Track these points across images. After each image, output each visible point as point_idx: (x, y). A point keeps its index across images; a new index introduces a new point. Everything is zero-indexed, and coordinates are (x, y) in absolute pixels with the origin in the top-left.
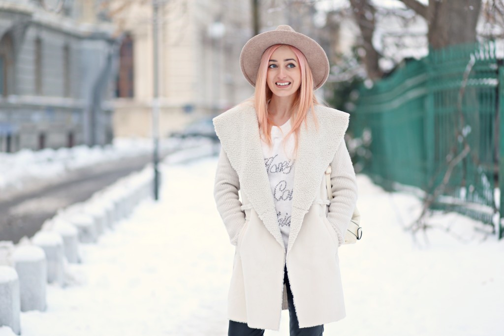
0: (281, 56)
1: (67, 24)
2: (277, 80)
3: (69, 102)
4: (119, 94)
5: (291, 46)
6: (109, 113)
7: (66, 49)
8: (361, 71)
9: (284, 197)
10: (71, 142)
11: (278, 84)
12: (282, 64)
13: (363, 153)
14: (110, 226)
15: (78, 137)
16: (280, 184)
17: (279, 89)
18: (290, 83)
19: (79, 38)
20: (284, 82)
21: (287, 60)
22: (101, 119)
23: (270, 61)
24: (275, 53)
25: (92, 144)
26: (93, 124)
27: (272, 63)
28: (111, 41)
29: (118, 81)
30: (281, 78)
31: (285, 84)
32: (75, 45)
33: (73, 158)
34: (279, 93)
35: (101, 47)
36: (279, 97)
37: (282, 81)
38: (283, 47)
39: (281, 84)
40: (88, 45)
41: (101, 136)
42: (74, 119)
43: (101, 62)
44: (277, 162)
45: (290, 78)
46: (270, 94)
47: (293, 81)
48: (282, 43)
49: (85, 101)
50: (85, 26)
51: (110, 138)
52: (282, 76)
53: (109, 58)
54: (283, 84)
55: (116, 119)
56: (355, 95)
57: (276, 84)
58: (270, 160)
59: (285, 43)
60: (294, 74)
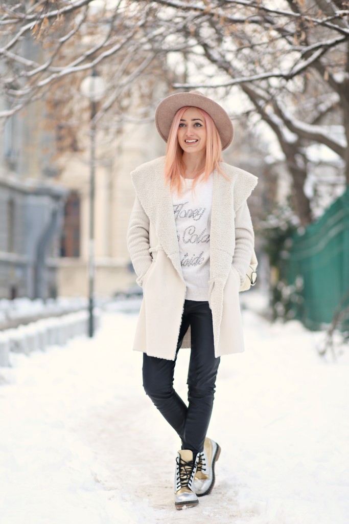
0: (190, 116)
1: (13, 179)
2: (186, 138)
3: (13, 257)
4: (63, 253)
5: (198, 108)
6: (53, 269)
7: (11, 204)
8: (295, 220)
9: (192, 241)
10: (14, 295)
11: (187, 141)
12: (190, 123)
13: (296, 299)
14: (42, 348)
15: (21, 291)
16: (189, 229)
17: (187, 145)
18: (197, 140)
19: (24, 193)
20: (192, 139)
21: (194, 120)
22: (45, 275)
23: (181, 120)
24: (185, 114)
25: (35, 296)
26: (37, 280)
27: (182, 122)
28: (56, 197)
29: (63, 241)
30: (189, 135)
31: (193, 141)
32: (19, 200)
33: (15, 309)
34: (187, 149)
35: (46, 203)
36: (189, 153)
37: (190, 139)
38: (191, 108)
39: (189, 141)
40: (32, 201)
41: (45, 291)
42: (18, 273)
43: (46, 217)
44: (186, 208)
45: (197, 136)
46: (180, 152)
47: (200, 139)
48: (189, 105)
49: (29, 257)
50: (31, 181)
51: (53, 294)
52: (189, 134)
53: (54, 215)
54: (191, 141)
55: (61, 277)
56: (289, 243)
57: (185, 141)
58: (180, 206)
59: (192, 105)
60: (200, 132)
